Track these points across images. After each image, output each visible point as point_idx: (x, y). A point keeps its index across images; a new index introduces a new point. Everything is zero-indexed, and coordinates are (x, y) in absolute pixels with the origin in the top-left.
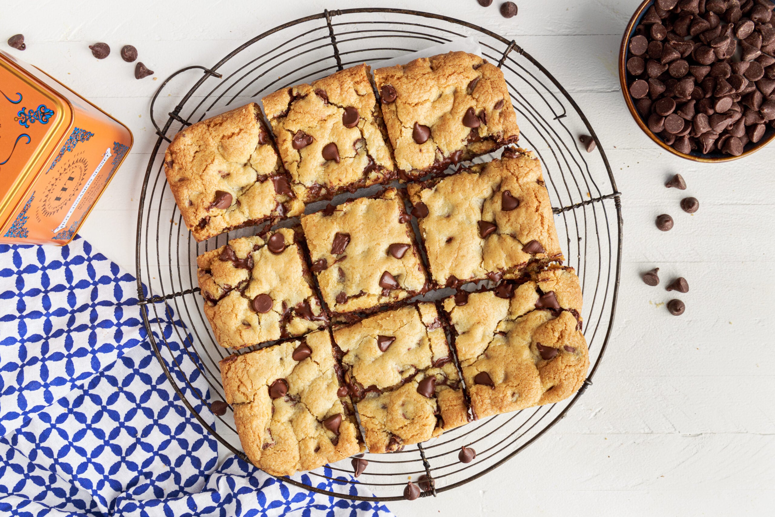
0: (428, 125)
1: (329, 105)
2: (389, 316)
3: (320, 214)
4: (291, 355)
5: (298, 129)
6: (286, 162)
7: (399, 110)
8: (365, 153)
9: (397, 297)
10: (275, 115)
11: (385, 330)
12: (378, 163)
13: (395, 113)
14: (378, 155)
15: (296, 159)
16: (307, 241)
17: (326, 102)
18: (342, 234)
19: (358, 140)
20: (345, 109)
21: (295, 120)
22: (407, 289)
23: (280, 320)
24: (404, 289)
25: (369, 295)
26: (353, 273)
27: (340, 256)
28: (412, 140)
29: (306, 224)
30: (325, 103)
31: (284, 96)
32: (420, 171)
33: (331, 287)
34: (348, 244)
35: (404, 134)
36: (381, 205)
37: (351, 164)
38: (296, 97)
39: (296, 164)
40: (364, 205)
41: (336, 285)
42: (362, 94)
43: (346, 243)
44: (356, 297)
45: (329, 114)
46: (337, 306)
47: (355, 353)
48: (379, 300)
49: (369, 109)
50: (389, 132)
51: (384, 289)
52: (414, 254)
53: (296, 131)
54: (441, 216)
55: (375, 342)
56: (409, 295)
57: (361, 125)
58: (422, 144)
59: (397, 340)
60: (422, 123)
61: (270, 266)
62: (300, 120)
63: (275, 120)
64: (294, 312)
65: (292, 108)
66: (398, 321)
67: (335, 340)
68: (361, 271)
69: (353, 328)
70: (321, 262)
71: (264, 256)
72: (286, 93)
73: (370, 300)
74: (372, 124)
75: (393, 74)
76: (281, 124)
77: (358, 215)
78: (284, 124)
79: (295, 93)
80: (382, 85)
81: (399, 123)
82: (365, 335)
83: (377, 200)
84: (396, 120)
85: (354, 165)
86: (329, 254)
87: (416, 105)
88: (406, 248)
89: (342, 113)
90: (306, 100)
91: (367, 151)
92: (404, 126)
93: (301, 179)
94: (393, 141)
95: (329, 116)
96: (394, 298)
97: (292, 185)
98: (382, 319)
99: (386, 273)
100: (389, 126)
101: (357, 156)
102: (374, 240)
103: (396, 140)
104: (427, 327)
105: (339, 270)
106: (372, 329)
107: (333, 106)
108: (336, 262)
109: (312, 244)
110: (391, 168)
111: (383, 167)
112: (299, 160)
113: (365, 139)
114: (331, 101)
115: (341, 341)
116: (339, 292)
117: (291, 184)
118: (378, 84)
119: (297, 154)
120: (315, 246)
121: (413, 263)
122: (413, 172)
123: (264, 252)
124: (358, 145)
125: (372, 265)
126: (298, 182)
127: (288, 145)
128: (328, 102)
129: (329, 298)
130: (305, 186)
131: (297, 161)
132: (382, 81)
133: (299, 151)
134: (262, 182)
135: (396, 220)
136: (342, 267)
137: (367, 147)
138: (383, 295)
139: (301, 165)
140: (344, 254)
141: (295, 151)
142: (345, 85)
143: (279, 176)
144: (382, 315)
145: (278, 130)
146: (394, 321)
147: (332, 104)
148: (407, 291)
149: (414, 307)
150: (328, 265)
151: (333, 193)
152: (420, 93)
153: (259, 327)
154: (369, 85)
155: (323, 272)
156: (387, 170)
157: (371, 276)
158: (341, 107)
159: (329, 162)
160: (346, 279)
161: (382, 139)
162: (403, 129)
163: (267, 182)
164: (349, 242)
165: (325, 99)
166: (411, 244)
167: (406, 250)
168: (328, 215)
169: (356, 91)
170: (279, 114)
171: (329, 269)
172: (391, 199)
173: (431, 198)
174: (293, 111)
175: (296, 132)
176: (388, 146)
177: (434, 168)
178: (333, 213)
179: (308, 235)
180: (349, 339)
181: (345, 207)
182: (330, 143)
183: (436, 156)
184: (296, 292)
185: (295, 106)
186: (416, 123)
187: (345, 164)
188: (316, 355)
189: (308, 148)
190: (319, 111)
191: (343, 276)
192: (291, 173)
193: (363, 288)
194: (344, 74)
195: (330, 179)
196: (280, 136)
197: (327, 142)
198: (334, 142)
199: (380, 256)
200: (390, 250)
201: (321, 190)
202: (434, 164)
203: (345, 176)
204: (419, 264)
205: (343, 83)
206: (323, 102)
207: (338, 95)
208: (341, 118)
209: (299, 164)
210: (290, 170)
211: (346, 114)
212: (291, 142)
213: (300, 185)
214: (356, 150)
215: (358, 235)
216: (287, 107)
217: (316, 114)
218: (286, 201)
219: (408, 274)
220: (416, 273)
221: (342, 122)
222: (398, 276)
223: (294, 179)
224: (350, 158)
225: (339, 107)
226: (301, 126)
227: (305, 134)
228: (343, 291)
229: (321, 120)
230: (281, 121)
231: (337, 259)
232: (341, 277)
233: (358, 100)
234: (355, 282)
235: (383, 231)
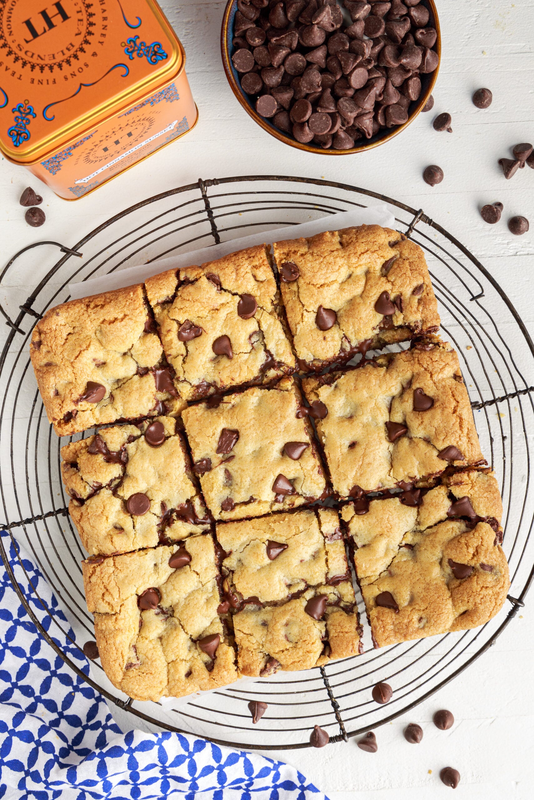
0: (333, 309)
1: (223, 291)
3: (203, 405)
4: (167, 562)
5: (186, 318)
6: (170, 355)
7: (301, 291)
8: (263, 348)
9: (293, 504)
10: (160, 301)
12: (277, 359)
13: (297, 294)
14: (277, 350)
15: (181, 353)
17: (219, 289)
18: (229, 430)
19: (255, 332)
20: (241, 296)
21: (182, 309)
22: (304, 495)
24: (302, 495)
25: (260, 502)
26: (242, 477)
27: (227, 456)
28: (314, 327)
29: (187, 418)
30: (218, 290)
31: (171, 279)
32: (323, 361)
33: (216, 492)
34: (236, 442)
35: (305, 319)
36: (275, 396)
37: (246, 361)
38: (184, 281)
39: (181, 358)
40: (256, 396)
41: (221, 489)
42: (261, 280)
43: (234, 441)
44: (246, 503)
45: (222, 302)
46: (223, 513)
48: (271, 507)
49: (268, 298)
50: (288, 316)
51: (277, 494)
52: (313, 454)
56: (307, 502)
57: (258, 315)
58: (326, 331)
60: (327, 306)
62: (188, 309)
63: (159, 307)
65: (179, 294)
66: (293, 527)
68: (252, 474)
70: (204, 462)
71: (140, 448)
72: (173, 275)
73: (261, 508)
74: (270, 314)
75: (296, 250)
76: (166, 312)
77: (249, 408)
78: (169, 311)
79: (182, 277)
80: (283, 262)
81: (301, 306)
82: (253, 538)
83: (271, 390)
84: (298, 303)
85: (250, 361)
86: (214, 453)
87: (321, 286)
88: (305, 447)
89: (238, 302)
90: (195, 286)
91: (265, 346)
92: (306, 310)
93: (186, 376)
94: (292, 326)
95: (222, 304)
96: (289, 505)
97: (176, 382)
99: (280, 477)
100: (288, 309)
101: (253, 352)
102: (267, 438)
103: (296, 326)
104: (325, 538)
105: (225, 472)
107: (227, 293)
108: (222, 462)
109: (195, 442)
110: (293, 364)
111: (284, 363)
112: (185, 354)
113: (263, 332)
114: (224, 287)
116: (225, 498)
117: (174, 380)
118: (277, 260)
119: (183, 347)
120: (198, 444)
121: (312, 465)
122: (315, 363)
124: (255, 338)
125: (265, 467)
126: (183, 379)
127: (173, 336)
128: (222, 289)
129: (214, 505)
130: (191, 384)
131: (182, 355)
132: (283, 257)
133: (185, 344)
134: (141, 375)
135: (293, 415)
136: (229, 469)
137: (265, 340)
138: (276, 501)
139: (188, 360)
140: (232, 453)
141: (181, 343)
142: (242, 270)
143: (162, 369)
145: (161, 318)
147: (225, 290)
148: (304, 497)
150: (213, 467)
151: (224, 392)
152: (326, 272)
154: (269, 269)
155: (206, 473)
156: (288, 367)
157: (262, 480)
158: (236, 294)
159: (220, 357)
160: (234, 483)
161: (282, 331)
162: (305, 313)
163: (148, 376)
164: (237, 439)
165: (217, 285)
166: (310, 443)
167: (304, 450)
168: (212, 407)
169: (254, 277)
170: (164, 299)
171: (213, 471)
172: (287, 390)
173: (330, 396)
174: (180, 298)
175: (182, 322)
177: (339, 357)
178: (218, 406)
179: (189, 431)
180: (233, 539)
181: (233, 398)
182: (222, 336)
183: (341, 345)
185: (182, 293)
186: (320, 307)
187: (239, 360)
188: (196, 564)
189: (196, 341)
190: (211, 299)
191: (230, 480)
192: (175, 368)
193: (253, 493)
194: (240, 257)
195: (220, 377)
196: (163, 325)
197: (219, 334)
198: (227, 334)
199: (273, 457)
200: (286, 450)
201: (209, 389)
202: (339, 354)
203: (238, 374)
204: (318, 466)
205: (239, 267)
206: (216, 288)
207: (233, 280)
208: (236, 308)
209: (184, 358)
210: (174, 365)
211: (241, 302)
212: (176, 333)
213: (185, 382)
214: (252, 344)
215: (248, 432)
216: (174, 291)
217: (207, 302)
218: (167, 400)
219: (306, 478)
220: (315, 477)
221: (236, 311)
222: (295, 480)
223: (178, 375)
224: (245, 353)
225: (234, 294)
226: (190, 315)
227: (193, 325)
228: (229, 497)
229: (213, 310)
230: (165, 309)
231: (223, 460)
232: (227, 480)
233: (256, 286)
234: (244, 486)
235: (277, 427)
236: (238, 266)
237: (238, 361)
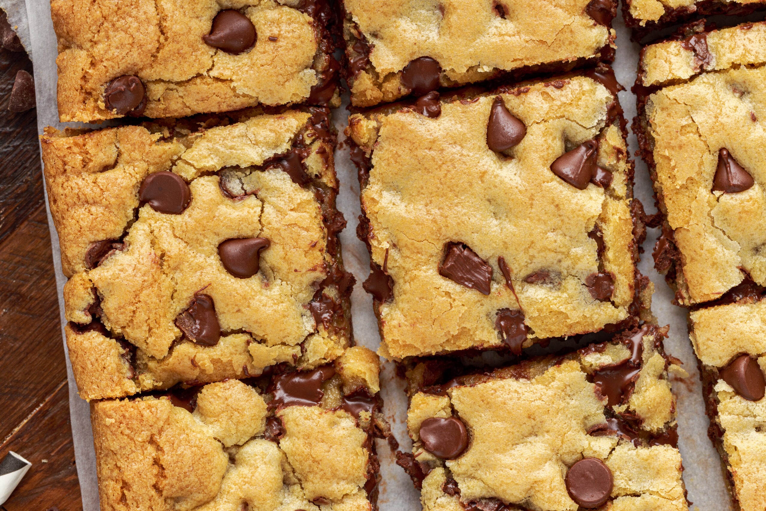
0: (214, 13)
1: (127, 239)
2: (669, 159)
3: (385, 310)
4: (750, 404)
5: (171, 324)
6: (245, 369)
7: (166, 76)
8: (258, 173)
9: (619, 151)
10: (129, 374)
11: (699, 173)
12: (284, 147)
13: (172, 86)
14: (267, 144)
15: (243, 345)
16: (448, 348)
17: (119, 246)
18: (444, 261)
19: (222, 185)
20: (142, 203)
21: (150, 330)
22: (603, 125)
23: (632, 445)
24: (601, 130)
25: (602, 219)
26: (545, 249)
27: (497, 274)
28: (244, 58)
29: (406, 346)
30: (122, 250)
31: (86, 344)
32: (319, 49)
33: (570, 307)
34: (470, 250)
35: (227, 74)
36: (387, 155)
37: (279, 211)
38: (93, 315)
39: (253, 346)
40: (381, 195)
41: (565, 295)
42: (115, 156)
43: (466, 253)
44: (602, 250)
45: (147, 245)
46: (617, 300)
47: (749, 254)
48: (618, 198)
49: (154, 147)
50: (215, 109)
51: (592, 180)
52: (519, 93)
53: (177, 330)
54: (439, 26)
55: (727, 199)
56: (617, 121)
57: (187, 172)
58: (256, 35)
59: (729, 147)
60: (205, 26)
61: (499, 456)
62: (152, 316)
63: (141, 377)
64: (618, 409)
65: (118, 331)
66: (683, 138)
67: (713, 297)
68: (541, 227)
69: (686, 252)
70: (502, 323)
71: (471, 471)
72: (80, 338)
73: (616, 217)
74: (188, 146)
75: (80, 74)
76: (152, 364)
77: (403, 213)
78: (153, 358)
79: (85, 319)
80: (102, 105)
81: (198, 81)
82: (708, 222)
83: (374, 162)
84: (191, 87)
85: (281, 204)
86: (486, 301)
87: (162, 33)
88: (499, 109)
89: (152, 211)
90: (106, 295)
91: (254, 168)
92: (208, 71)
93: (291, 341)
94: (238, 103)
95: (153, 243)
96: (618, 160)
97: (304, 365)
98: (672, 177)
99: (555, 169)
100: (201, 108)
101: (261, 194)
102: (471, 185)
103: (238, 96)
104: (702, 70)
105: (532, 283)
106: (694, 204)
107: (131, 231)
108: (510, 286)
109: (456, 338)
110: (304, 117)
111: (297, 135)
112: (246, 337)
113: (224, 168)
114: (118, 234)
115: (718, 284)
116: (585, 290)
117: (300, 368)
118: (98, 116)
119: (230, 339)
120: (464, 332)
121: (541, 98)
122: (320, 68)
123: (463, 469)
124: (235, 186)
125: (532, 198)
126: (299, 348)
127: (205, 356)
128: (121, 240)
129: (596, 317)
130: (311, 335)
131: (248, 343)
132: (91, 104)
133: (225, 334)
134: (282, 432)
135: (432, 124)
136: (524, 273)
137: (243, 166)
138: (606, 185)
139: (260, 333)
140: (493, 262)
141: (223, 342)
142: (88, 191)
143: (275, 389)
144: (662, 176)
145: (164, 375)
146: (680, 147)
147: (125, 234)
148: (607, 125)
149: (652, 96)
150: (514, 307)
151: (338, 269)
152: (136, 18)
153: (647, 498)
154: (96, 136)
155: (528, 322)
156: (306, 128)
157: (557, 206)
158: (136, 212)
159: (263, 264)
160: (556, 267)
161: (229, 127)
162: (214, 73)
163: (285, 420)
164: (465, 247)
165: (111, 248)
166: (494, 97)
167: (507, 111)
168: (390, 290)
169: (106, 168)
170: (127, 365)
171: (525, 307)
172: (378, 130)
173: (393, 49)
174: (128, 330)
175: (176, 332)
176: (248, 118)
177: (316, 15)
178: (389, 277)
179: (433, 346)
180: (714, 264)
181: (380, 243)
182: (219, 253)
183: (291, 7)
184: (568, 399)
185: (117, 323)
186: (205, 40)
187: (276, 226)
188: (753, 342)
189: (221, 310)
190: (139, 266)
191: (548, 275)
192: (274, 363)
193: (583, 230)
194: (61, 191)
195: (304, 271)
196: (179, 374)
197: (214, 261)
198: (217, 244)
199: (513, 177)
200: (502, 148)
201: (327, 298)
202: (309, 15)
203: (304, 233)
204: (547, 86)
205: (81, 196)
206: (117, 252)
207: (106, 214)
208: (164, 216)
209: (255, 340)
210: (267, 364)
211: (156, 204)
212: (200, 348)
213: (306, 346)
214: (246, 194)
215: (452, 221)
216: (114, 341)
217: (144, 275)
218: (341, 388)
219: (566, 114)
220: (566, 96)
221: (173, 217)
222: (566, 140)
223: (289, 358)
224: (262, 211)
225: (136, 216)
226: (165, 316)
227: (187, 310)
228: (584, 281)
229: (161, 265)
230: (146, 364)
231: (504, 282)
232: (547, 281)
233: (127, 167)
234: (565, 246)
235: (451, 160)
236: (79, 197)
237: (277, 229)
